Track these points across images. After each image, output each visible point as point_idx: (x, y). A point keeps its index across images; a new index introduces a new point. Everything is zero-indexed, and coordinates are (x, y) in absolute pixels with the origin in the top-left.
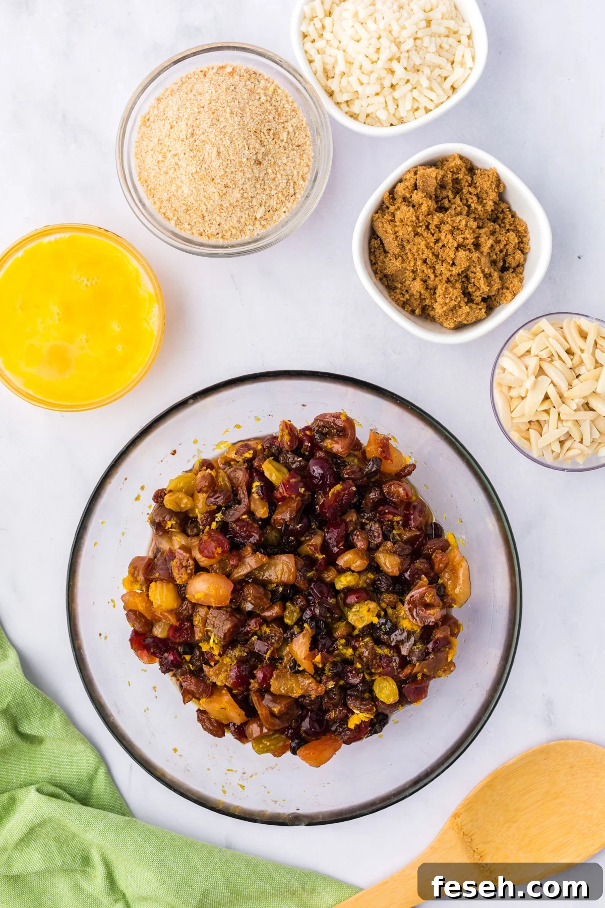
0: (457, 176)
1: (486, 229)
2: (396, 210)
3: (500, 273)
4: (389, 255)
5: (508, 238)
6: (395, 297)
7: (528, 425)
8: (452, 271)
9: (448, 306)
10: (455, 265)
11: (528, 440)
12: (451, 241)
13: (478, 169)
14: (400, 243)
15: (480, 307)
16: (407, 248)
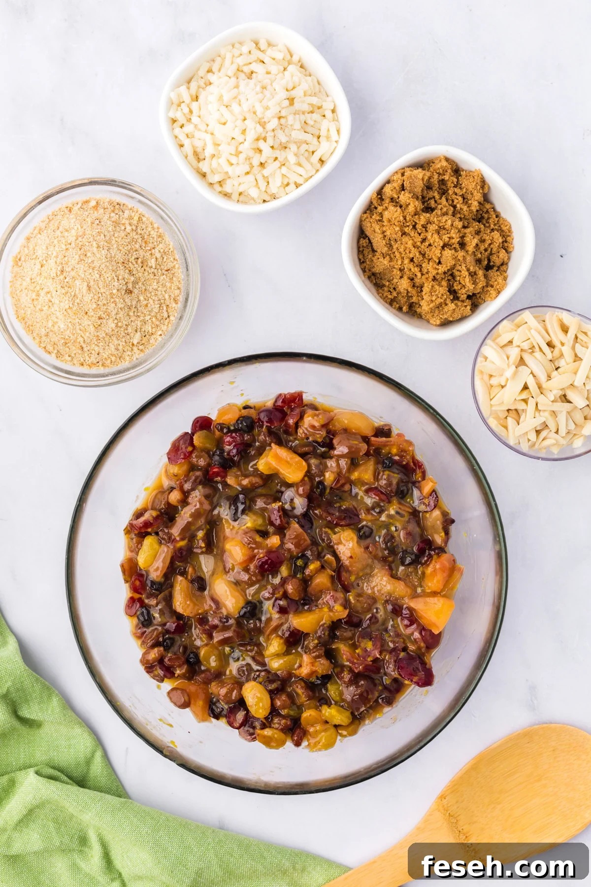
0: (443, 178)
1: (471, 229)
2: (384, 210)
3: (485, 271)
4: (377, 254)
5: (493, 238)
6: (383, 294)
7: (507, 413)
8: (438, 269)
9: (434, 303)
10: (441, 264)
11: (506, 428)
12: (437, 240)
13: (463, 171)
14: (388, 242)
15: (466, 304)
16: (395, 247)
